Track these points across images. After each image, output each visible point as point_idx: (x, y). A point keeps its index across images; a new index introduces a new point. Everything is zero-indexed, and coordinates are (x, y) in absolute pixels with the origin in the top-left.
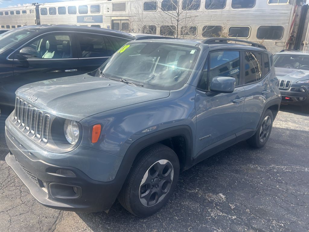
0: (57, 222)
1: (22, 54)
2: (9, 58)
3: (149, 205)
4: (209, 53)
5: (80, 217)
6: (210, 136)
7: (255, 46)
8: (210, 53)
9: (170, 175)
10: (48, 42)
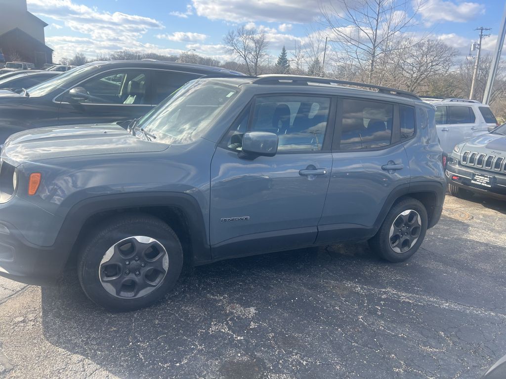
0: (12, 297)
1: (73, 95)
2: (56, 100)
3: (120, 296)
4: (253, 96)
5: (42, 297)
6: (246, 218)
7: (383, 93)
8: (255, 97)
9: (160, 261)
10: (130, 82)
